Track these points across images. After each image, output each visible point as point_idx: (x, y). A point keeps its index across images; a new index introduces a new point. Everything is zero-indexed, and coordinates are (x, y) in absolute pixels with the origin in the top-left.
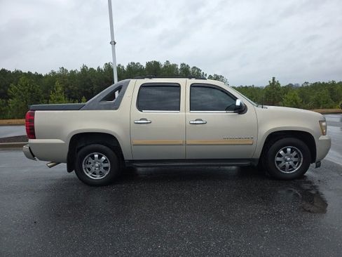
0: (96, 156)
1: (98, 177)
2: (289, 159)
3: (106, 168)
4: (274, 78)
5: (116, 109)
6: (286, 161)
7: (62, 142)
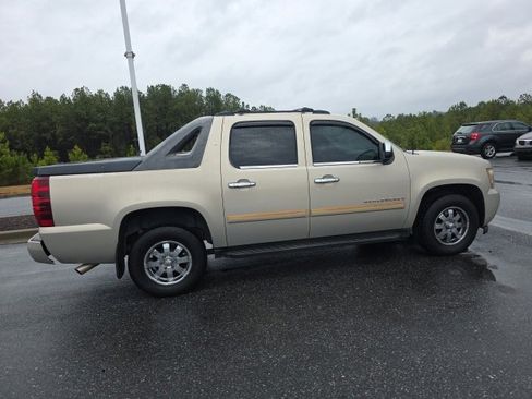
0: (166, 246)
1: (171, 281)
2: (451, 225)
3: (183, 265)
4: (354, 110)
5: (197, 166)
6: (447, 228)
7: (104, 228)
